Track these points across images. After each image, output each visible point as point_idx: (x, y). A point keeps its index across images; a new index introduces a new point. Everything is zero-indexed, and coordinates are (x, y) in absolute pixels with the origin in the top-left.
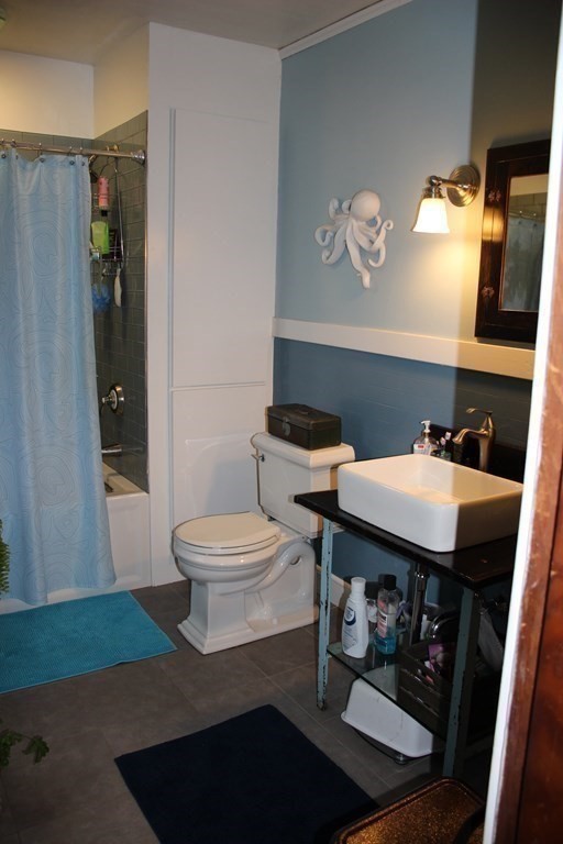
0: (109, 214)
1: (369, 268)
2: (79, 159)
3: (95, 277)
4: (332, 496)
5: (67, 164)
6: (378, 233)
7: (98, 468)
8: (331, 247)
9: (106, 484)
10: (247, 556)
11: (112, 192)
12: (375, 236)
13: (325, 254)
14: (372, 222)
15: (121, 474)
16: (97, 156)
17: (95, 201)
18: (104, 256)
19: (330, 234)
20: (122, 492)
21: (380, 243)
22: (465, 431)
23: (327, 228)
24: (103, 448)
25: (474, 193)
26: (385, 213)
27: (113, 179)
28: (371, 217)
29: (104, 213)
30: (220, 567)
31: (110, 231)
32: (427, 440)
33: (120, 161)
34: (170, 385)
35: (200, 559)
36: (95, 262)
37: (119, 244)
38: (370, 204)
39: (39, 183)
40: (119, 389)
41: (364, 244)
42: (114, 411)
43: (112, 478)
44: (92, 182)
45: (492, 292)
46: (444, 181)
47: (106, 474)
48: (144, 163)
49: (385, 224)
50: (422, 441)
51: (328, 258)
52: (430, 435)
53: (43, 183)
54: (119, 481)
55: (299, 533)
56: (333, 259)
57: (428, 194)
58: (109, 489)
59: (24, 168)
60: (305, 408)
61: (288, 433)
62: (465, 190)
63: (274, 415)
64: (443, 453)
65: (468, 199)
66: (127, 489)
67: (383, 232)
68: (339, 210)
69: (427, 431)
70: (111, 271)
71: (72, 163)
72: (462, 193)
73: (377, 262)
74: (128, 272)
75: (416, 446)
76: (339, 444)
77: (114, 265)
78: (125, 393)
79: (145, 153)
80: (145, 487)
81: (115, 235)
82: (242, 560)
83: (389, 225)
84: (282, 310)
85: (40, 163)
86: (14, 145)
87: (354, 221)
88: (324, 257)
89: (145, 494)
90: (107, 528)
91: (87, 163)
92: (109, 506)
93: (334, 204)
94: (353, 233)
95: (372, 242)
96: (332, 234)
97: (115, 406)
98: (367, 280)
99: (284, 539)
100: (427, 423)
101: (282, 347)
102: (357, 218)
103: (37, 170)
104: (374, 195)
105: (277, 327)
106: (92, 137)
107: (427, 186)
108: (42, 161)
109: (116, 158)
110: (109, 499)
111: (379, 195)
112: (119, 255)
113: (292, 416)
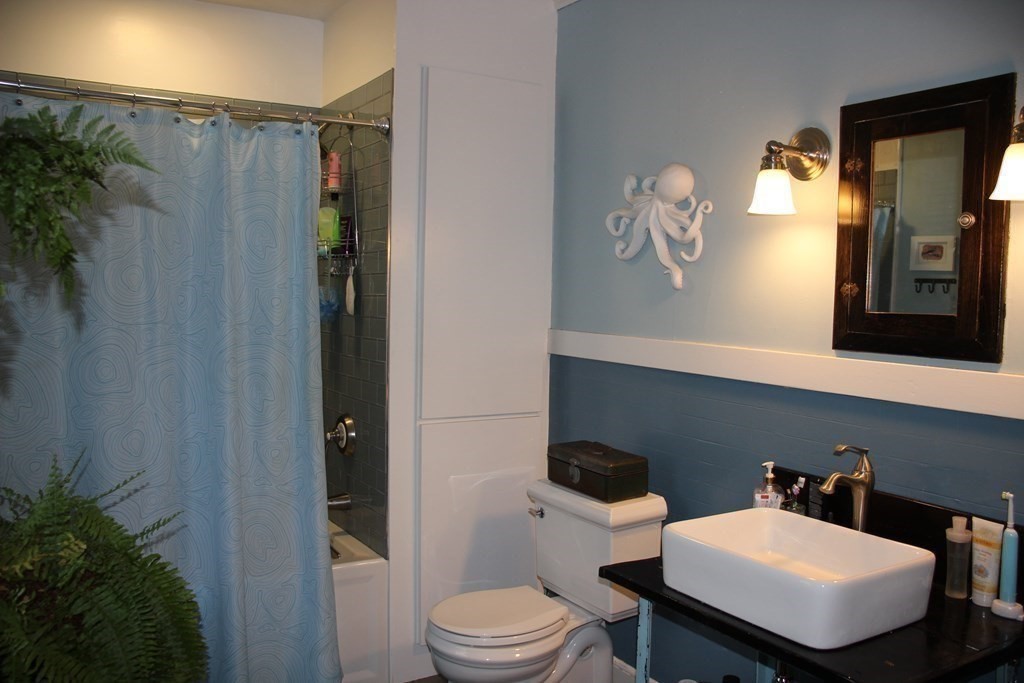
0: (340, 198)
1: (681, 263)
2: (306, 126)
3: (322, 277)
4: (654, 566)
5: (292, 133)
6: (692, 217)
7: (322, 525)
8: (626, 237)
9: (332, 548)
10: (524, 648)
11: (345, 170)
12: (688, 222)
13: (620, 246)
14: (684, 204)
15: (349, 532)
16: (329, 124)
17: (325, 182)
18: (334, 251)
19: (625, 221)
20: (352, 558)
21: (695, 230)
22: (835, 476)
23: (622, 213)
24: (330, 498)
25: (824, 164)
26: (701, 192)
27: (349, 153)
28: (682, 198)
29: (334, 196)
30: (487, 664)
31: (341, 219)
32: (770, 488)
33: (356, 133)
34: (418, 416)
35: (462, 653)
36: (321, 259)
37: (352, 236)
38: (681, 182)
39: (255, 157)
40: (348, 422)
41: (675, 232)
42: (342, 450)
43: (337, 538)
44: (322, 156)
45: (856, 290)
46: (786, 148)
47: (331, 532)
48: (388, 133)
49: (701, 207)
50: (764, 489)
51: (623, 251)
52: (775, 481)
53: (261, 156)
54: (348, 543)
55: (593, 614)
56: (632, 251)
57: (767, 164)
58: (335, 554)
59: (238, 138)
60: (597, 446)
61: (577, 480)
62: (812, 159)
63: (557, 456)
64: (795, 504)
65: (815, 171)
66: (358, 553)
67: (699, 217)
68: (638, 190)
69: (770, 475)
70: (340, 270)
71: (299, 132)
72: (807, 163)
73: (691, 254)
74: (364, 270)
75: (758, 497)
76: (645, 495)
77: (346, 261)
78: (355, 427)
79: (390, 121)
80: (382, 550)
81: (347, 224)
82: (518, 654)
83: (706, 208)
84: (561, 319)
85: (258, 133)
86: (227, 109)
87: (660, 204)
88: (618, 250)
89: (383, 560)
90: (332, 607)
91: (317, 134)
92: (335, 578)
93: (630, 183)
94: (658, 218)
95: (684, 230)
96: (628, 221)
97: (343, 444)
98: (678, 278)
99: (574, 623)
100: (770, 465)
101: (561, 366)
102: (664, 199)
103: (254, 140)
104: (687, 170)
105: (553, 342)
106: (320, 106)
107: (765, 153)
108: (261, 129)
109: (351, 127)
110: (335, 568)
111: (693, 171)
112: (352, 249)
113: (584, 457)
